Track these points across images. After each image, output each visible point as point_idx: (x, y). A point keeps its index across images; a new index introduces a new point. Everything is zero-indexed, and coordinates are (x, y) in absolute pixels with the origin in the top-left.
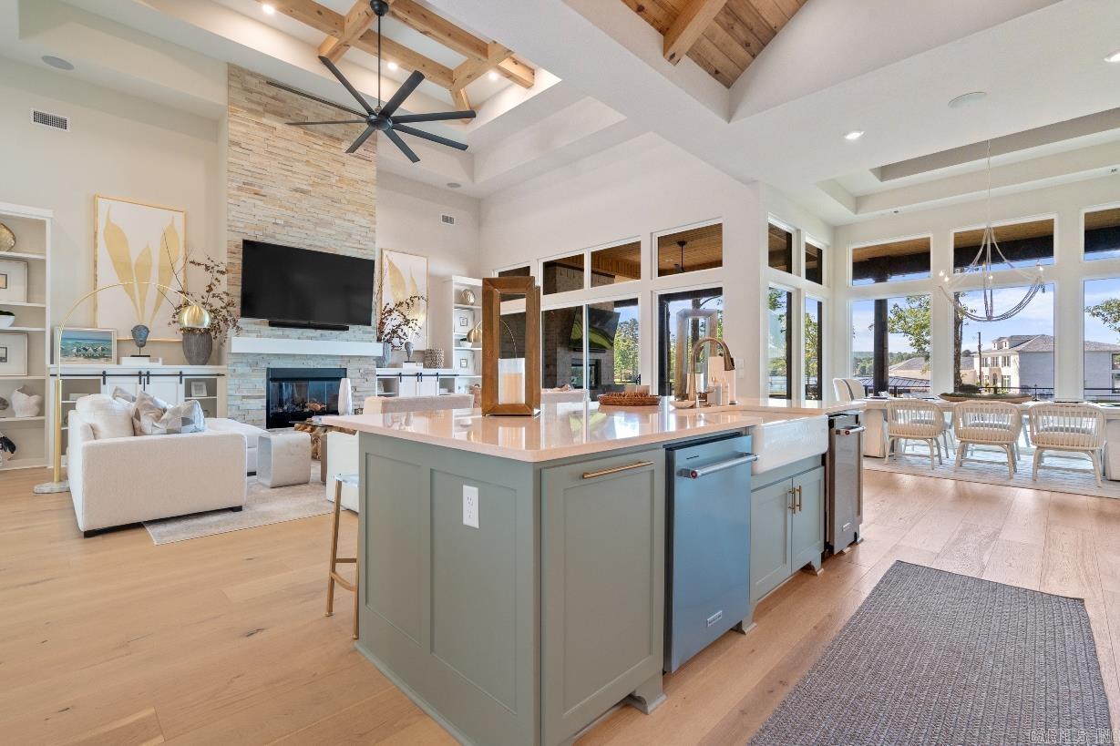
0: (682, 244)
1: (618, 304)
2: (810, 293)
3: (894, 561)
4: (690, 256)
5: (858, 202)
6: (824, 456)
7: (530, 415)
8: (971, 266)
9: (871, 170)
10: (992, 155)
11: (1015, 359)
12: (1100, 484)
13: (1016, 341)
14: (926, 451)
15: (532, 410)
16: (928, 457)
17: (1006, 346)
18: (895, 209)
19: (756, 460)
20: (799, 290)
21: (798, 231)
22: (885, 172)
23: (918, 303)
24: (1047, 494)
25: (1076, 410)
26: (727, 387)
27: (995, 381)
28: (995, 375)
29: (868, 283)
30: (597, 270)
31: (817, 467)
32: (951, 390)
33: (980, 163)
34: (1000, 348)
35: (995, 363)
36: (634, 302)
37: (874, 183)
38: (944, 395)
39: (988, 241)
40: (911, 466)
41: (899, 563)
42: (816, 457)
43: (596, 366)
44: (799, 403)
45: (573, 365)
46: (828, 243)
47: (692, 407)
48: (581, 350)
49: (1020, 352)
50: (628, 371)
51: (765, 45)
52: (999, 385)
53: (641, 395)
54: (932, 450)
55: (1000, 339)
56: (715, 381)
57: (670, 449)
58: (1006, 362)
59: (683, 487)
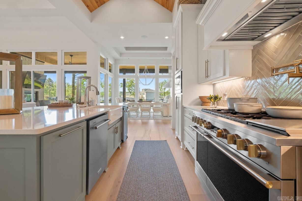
0: (71, 56)
1: (45, 72)
2: (110, 75)
3: (135, 141)
4: (74, 60)
5: (121, 54)
6: (121, 118)
7: (18, 114)
8: (142, 73)
9: (124, 47)
10: (146, 50)
11: (145, 93)
12: (162, 117)
13: (146, 90)
14: (135, 114)
15: (19, 111)
16: (135, 115)
17: (144, 91)
18: (128, 58)
19: (110, 121)
20: (107, 74)
21: (107, 59)
22: (127, 48)
23: (129, 80)
24: (155, 120)
25: (158, 103)
26: (95, 100)
27: (142, 98)
28: (142, 97)
29: (122, 74)
30: (37, 59)
31: (120, 121)
32: (139, 100)
33: (144, 51)
34: (143, 91)
35: (142, 94)
36: (55, 72)
37: (124, 51)
38: (138, 101)
39: (146, 68)
40: (133, 118)
41: (136, 141)
42: (120, 118)
43: (37, 93)
44: (107, 104)
45: (25, 93)
46: (114, 63)
47: (85, 107)
48: (31, 88)
49: (146, 92)
50: (47, 96)
51: (102, 5)
52: (143, 99)
53: (66, 103)
54: (136, 114)
55: (143, 89)
56: (92, 98)
57: (88, 121)
58: (144, 94)
59: (91, 132)
